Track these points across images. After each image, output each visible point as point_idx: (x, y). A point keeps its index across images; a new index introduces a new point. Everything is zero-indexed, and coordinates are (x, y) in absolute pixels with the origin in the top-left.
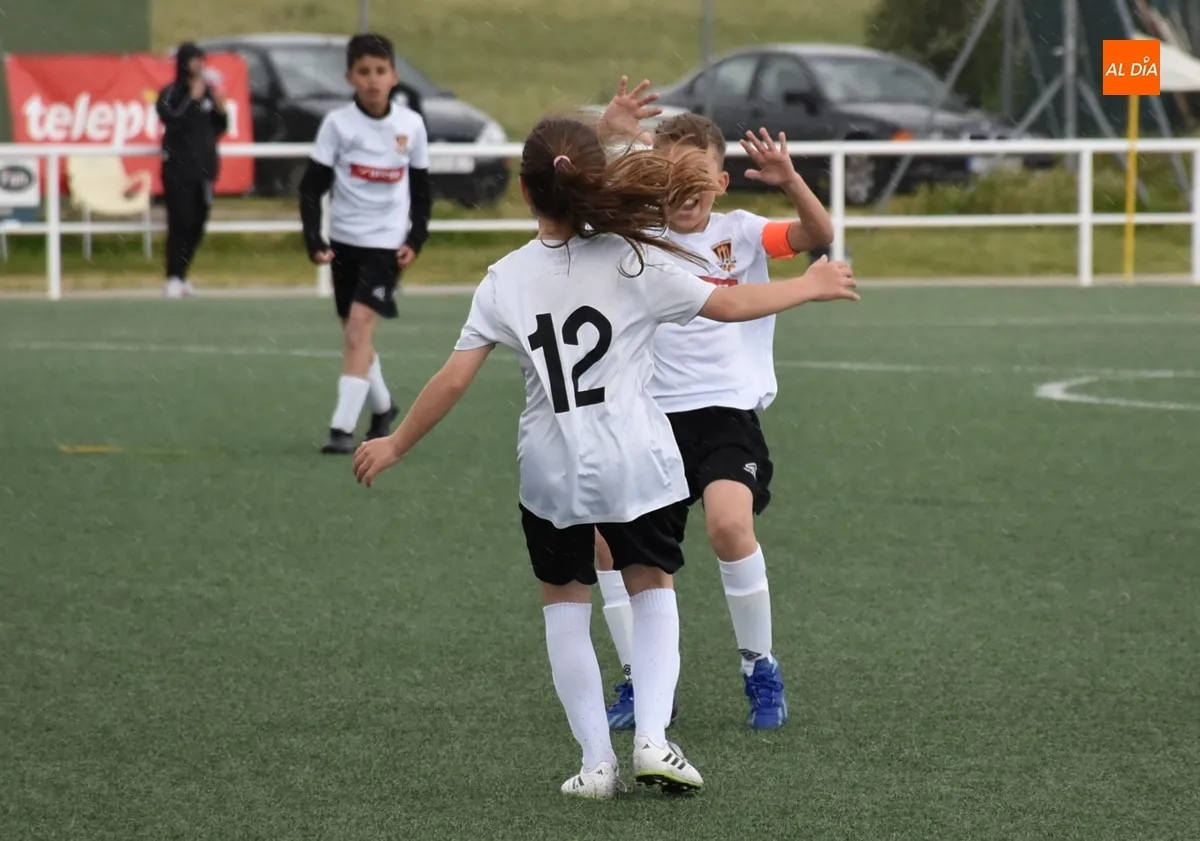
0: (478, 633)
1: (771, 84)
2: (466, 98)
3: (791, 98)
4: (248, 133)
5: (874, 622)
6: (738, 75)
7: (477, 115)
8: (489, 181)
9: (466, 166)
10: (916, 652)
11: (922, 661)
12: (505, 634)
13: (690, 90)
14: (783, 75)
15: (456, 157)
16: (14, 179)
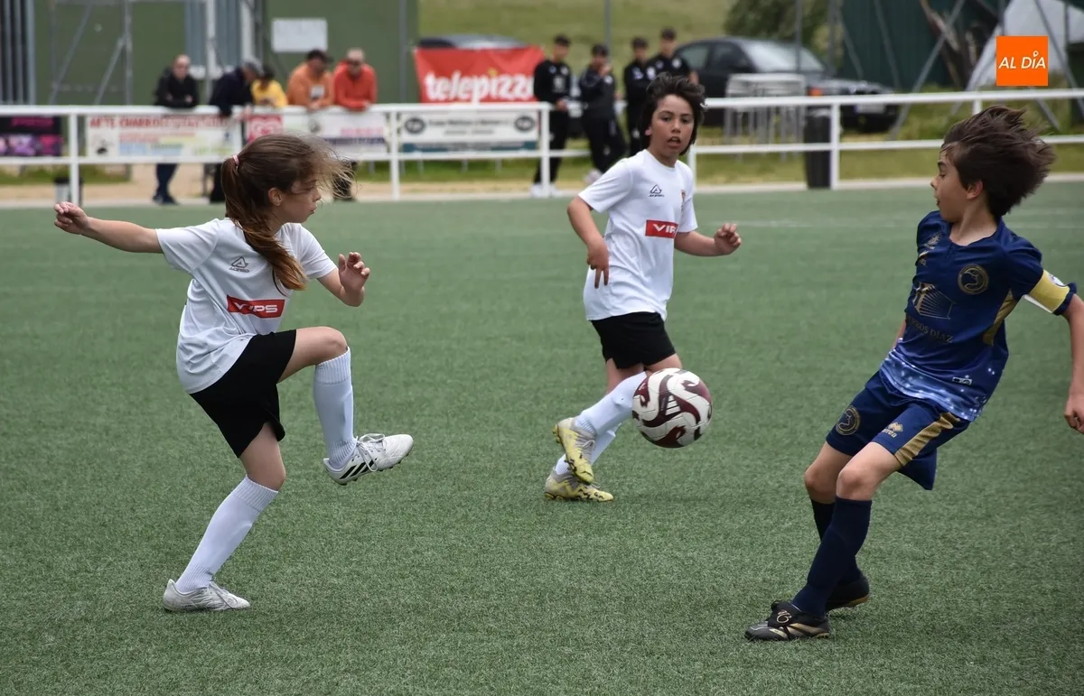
16: (526, 124)
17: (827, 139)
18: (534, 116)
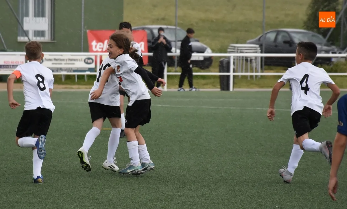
0: (204, 177)
1: (280, 38)
2: (202, 42)
3: (285, 42)
4: (147, 50)
5: (306, 177)
6: (272, 36)
7: (205, 46)
8: (207, 63)
9: (202, 59)
10: (317, 184)
11: (319, 187)
12: (211, 178)
13: (259, 39)
14: (283, 36)
15: (199, 56)
16: (89, 61)
17: (228, 71)
18: (94, 58)
